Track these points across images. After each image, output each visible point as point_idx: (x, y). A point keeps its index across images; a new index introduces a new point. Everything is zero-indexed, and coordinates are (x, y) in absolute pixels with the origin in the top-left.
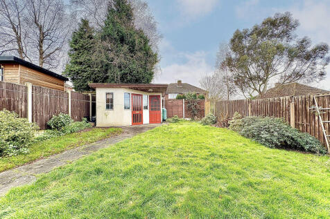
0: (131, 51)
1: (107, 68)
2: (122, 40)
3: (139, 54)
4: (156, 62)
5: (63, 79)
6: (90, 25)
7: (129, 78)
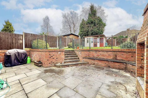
0: (95, 25)
1: (88, 32)
2: (92, 23)
3: (97, 26)
4: (105, 26)
5: (78, 36)
6: (84, 20)
7: (94, 33)
